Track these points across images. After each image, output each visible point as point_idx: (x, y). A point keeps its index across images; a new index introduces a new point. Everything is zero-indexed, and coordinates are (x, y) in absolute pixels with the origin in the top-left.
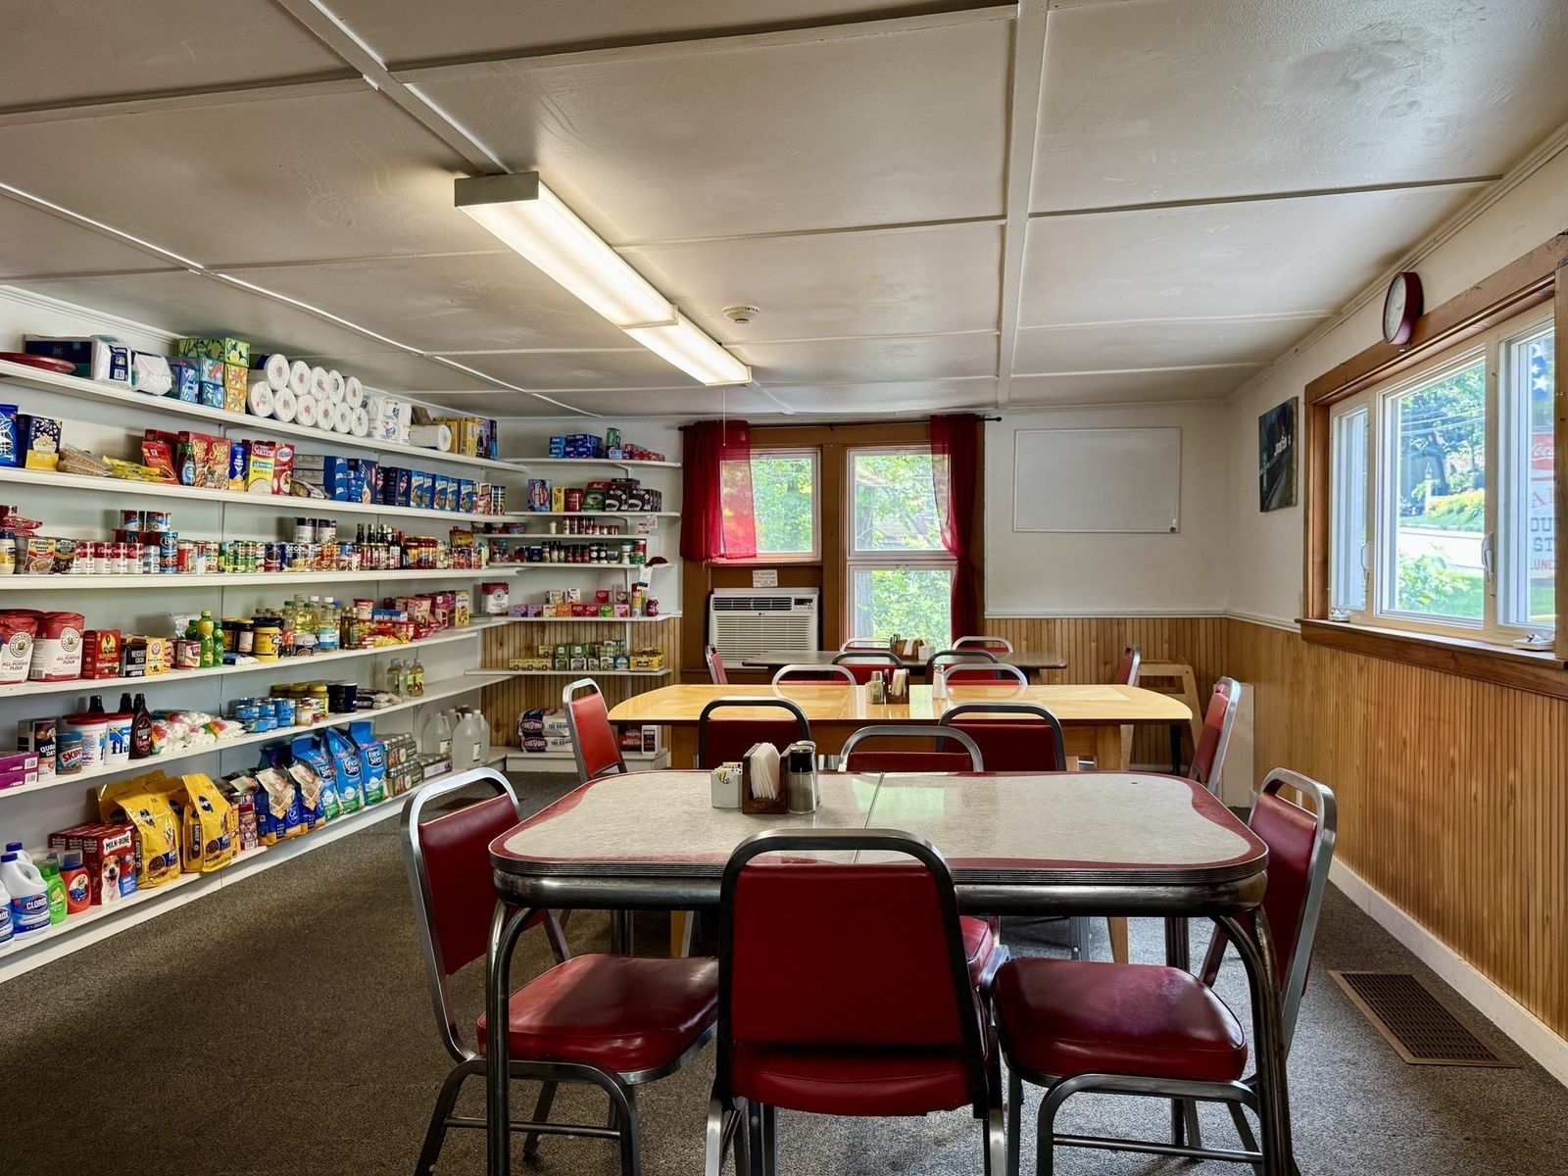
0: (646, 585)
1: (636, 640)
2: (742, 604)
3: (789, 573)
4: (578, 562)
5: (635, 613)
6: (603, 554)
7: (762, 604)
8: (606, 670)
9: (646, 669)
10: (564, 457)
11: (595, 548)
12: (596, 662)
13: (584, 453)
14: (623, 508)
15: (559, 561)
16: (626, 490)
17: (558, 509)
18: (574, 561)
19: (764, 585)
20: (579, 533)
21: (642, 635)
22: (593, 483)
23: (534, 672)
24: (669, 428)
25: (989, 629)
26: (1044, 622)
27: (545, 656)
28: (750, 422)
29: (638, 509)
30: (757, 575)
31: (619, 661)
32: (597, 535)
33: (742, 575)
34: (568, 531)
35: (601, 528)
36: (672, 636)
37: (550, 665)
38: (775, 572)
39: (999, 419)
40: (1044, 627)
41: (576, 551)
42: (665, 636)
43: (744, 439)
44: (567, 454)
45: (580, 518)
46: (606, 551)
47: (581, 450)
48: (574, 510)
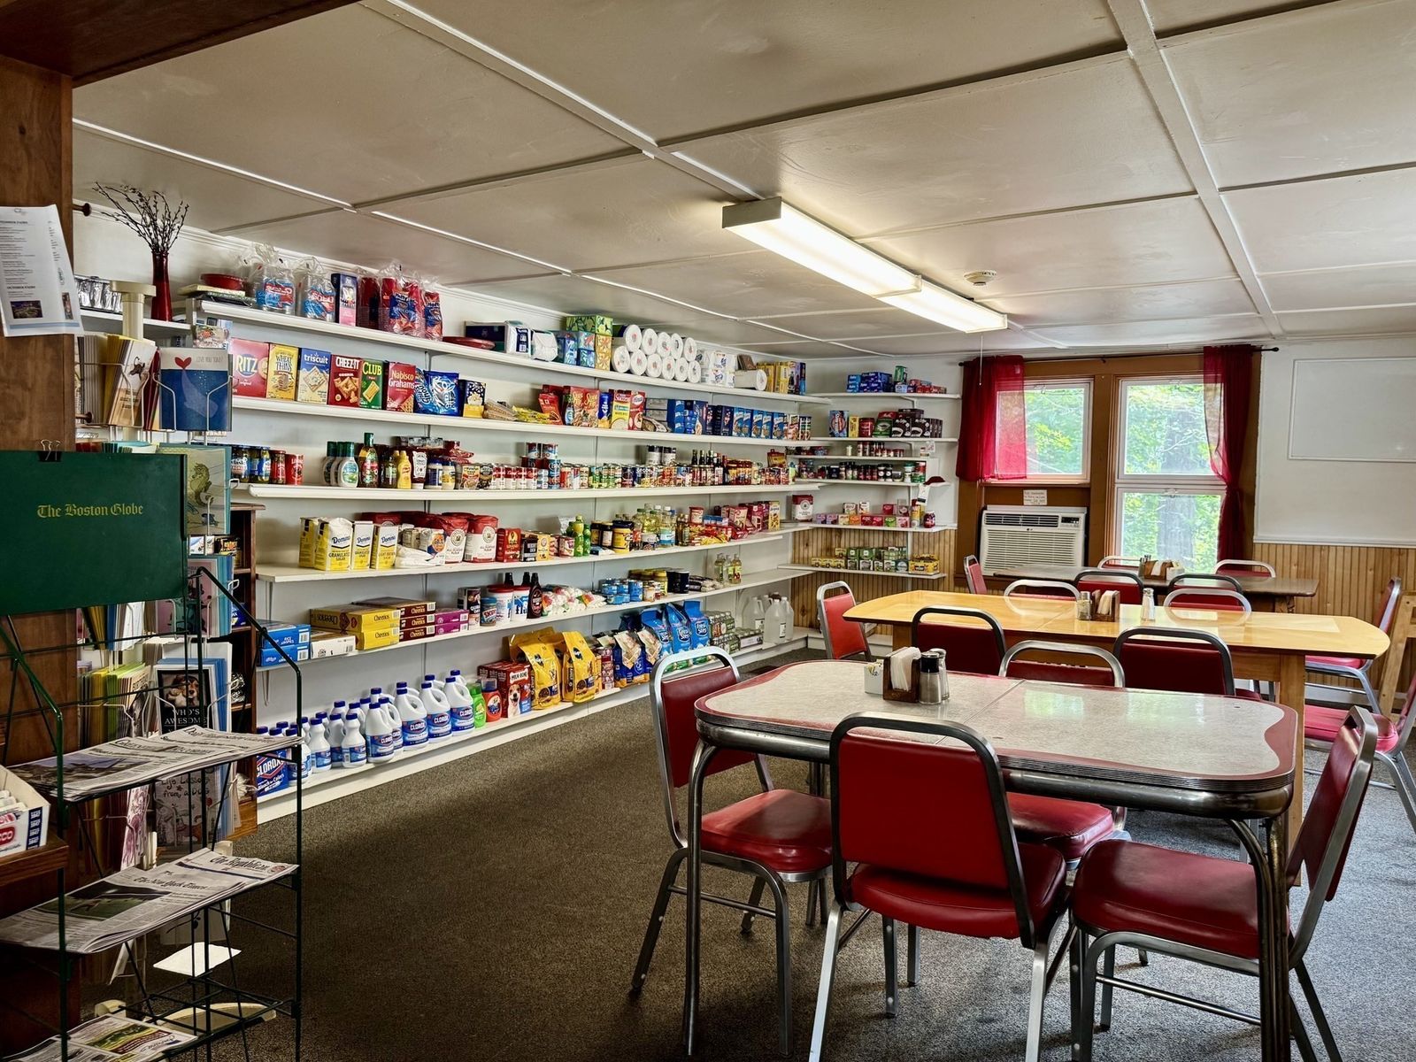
0: (924, 501)
1: (916, 548)
2: (1011, 520)
3: (1058, 494)
4: (868, 480)
5: (914, 524)
6: (889, 474)
7: (1030, 520)
8: (889, 571)
9: (922, 573)
10: (859, 392)
11: (882, 468)
12: (881, 564)
13: (875, 388)
14: (906, 434)
15: (853, 479)
16: (910, 419)
17: (854, 435)
18: (865, 479)
19: (1034, 504)
20: (870, 455)
21: (921, 544)
22: (884, 413)
23: (831, 570)
24: (951, 364)
25: (1257, 554)
26: (1316, 548)
27: (840, 556)
28: (1025, 356)
29: (919, 435)
30: (1027, 494)
31: (899, 565)
32: (885, 457)
33: (1014, 494)
34: (861, 454)
35: (889, 451)
36: (947, 546)
37: (843, 564)
38: (1045, 492)
39: (1276, 350)
40: (1317, 554)
41: (867, 470)
42: (942, 545)
43: (1018, 372)
44: (861, 389)
45: (872, 443)
46: (891, 471)
47: (873, 385)
48: (867, 436)
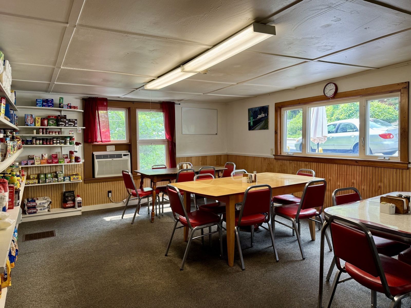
0: (77, 152)
2: (105, 157)
3: (118, 146)
4: (48, 144)
5: (73, 162)
6: (58, 141)
7: (112, 156)
8: (61, 182)
9: (77, 180)
10: (42, 107)
11: (55, 139)
12: (56, 179)
13: (51, 105)
14: (66, 125)
15: (40, 144)
17: (38, 125)
18: (47, 144)
19: (110, 150)
20: (46, 134)
22: (51, 116)
23: (30, 185)
24: (77, 98)
27: (34, 179)
28: (108, 99)
29: (73, 126)
30: (108, 147)
31: (66, 178)
32: (54, 135)
33: (103, 147)
34: (41, 133)
35: (55, 132)
36: (80, 169)
37: (37, 182)
38: (114, 146)
39: (180, 104)
41: (46, 141)
42: (78, 168)
43: (105, 104)
44: (43, 106)
45: (46, 129)
46: (59, 140)
47: (50, 104)
48: (45, 126)
